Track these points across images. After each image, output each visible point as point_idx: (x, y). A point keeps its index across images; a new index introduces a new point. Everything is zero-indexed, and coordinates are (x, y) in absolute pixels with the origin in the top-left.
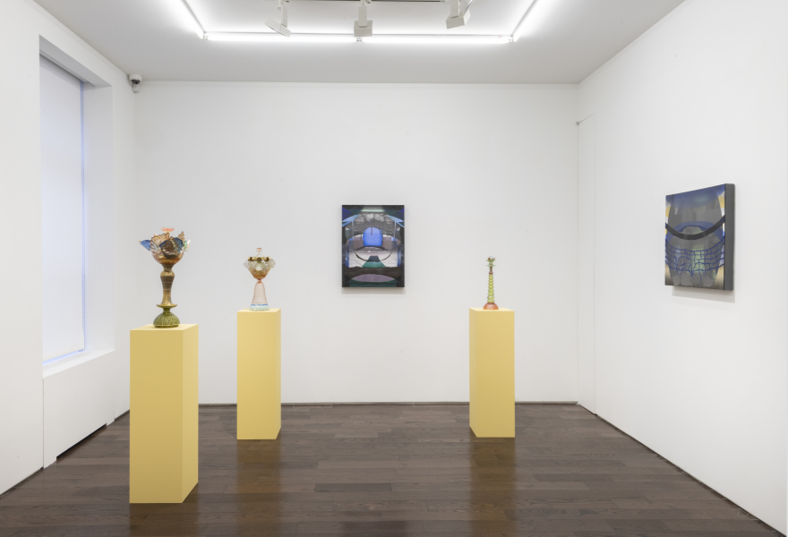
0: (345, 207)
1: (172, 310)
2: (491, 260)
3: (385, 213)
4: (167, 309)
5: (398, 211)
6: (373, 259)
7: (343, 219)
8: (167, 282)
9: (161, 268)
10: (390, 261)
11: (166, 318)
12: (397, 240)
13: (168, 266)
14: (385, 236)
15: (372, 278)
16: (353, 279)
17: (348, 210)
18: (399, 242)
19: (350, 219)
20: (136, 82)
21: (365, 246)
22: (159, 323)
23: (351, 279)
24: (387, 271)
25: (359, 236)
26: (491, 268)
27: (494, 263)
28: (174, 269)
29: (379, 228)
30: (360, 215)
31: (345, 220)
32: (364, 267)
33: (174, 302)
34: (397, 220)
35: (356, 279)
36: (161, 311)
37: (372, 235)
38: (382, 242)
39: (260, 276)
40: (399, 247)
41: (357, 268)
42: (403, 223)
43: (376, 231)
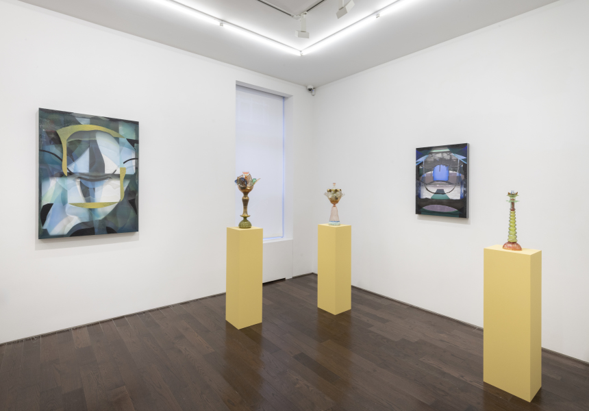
0: (418, 150)
1: (248, 219)
2: (512, 195)
3: (450, 152)
4: (245, 218)
5: (462, 149)
6: (440, 192)
7: (417, 159)
8: (245, 202)
9: (242, 195)
10: (454, 193)
11: (245, 223)
12: (461, 175)
13: (246, 193)
14: (451, 172)
15: (438, 208)
16: (424, 208)
17: (421, 152)
18: (463, 177)
19: (422, 159)
20: (310, 90)
21: (434, 181)
22: (241, 226)
23: (422, 207)
24: (451, 203)
25: (430, 173)
26: (513, 204)
27: (516, 198)
28: (249, 195)
29: (446, 166)
30: (430, 155)
31: (418, 161)
32: (432, 199)
33: (249, 214)
34: (461, 158)
35: (426, 208)
36: (242, 219)
37: (441, 172)
38: (448, 177)
39: (335, 201)
40: (464, 182)
41: (427, 199)
42: (466, 160)
43: (443, 168)
